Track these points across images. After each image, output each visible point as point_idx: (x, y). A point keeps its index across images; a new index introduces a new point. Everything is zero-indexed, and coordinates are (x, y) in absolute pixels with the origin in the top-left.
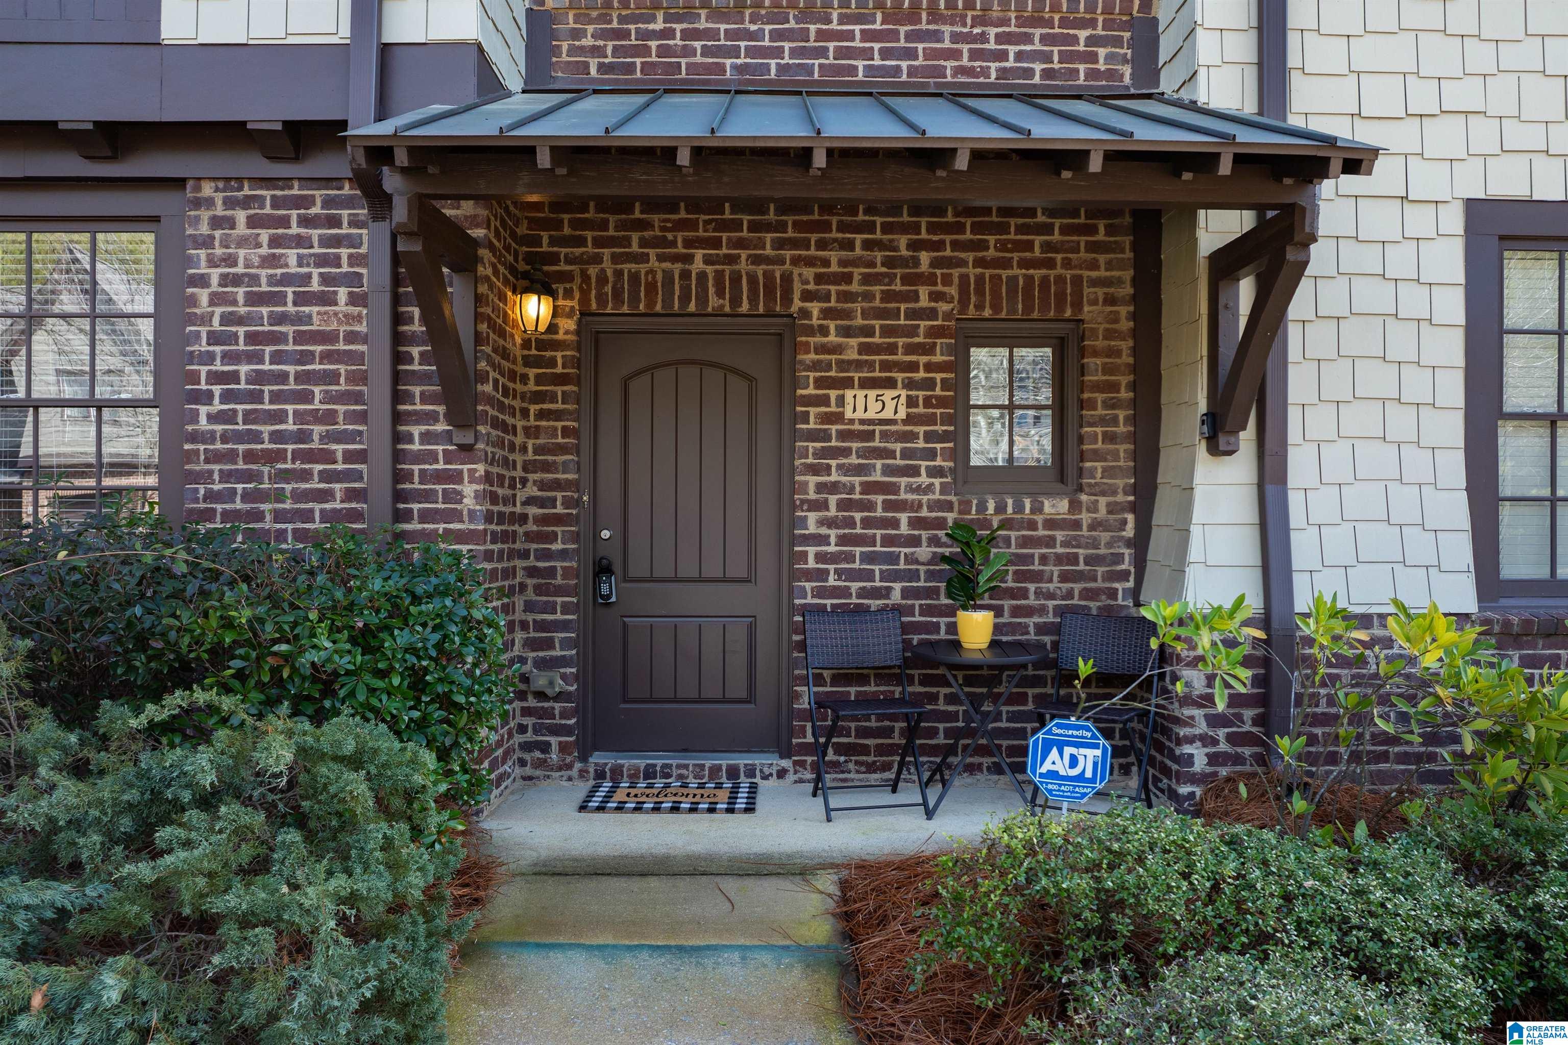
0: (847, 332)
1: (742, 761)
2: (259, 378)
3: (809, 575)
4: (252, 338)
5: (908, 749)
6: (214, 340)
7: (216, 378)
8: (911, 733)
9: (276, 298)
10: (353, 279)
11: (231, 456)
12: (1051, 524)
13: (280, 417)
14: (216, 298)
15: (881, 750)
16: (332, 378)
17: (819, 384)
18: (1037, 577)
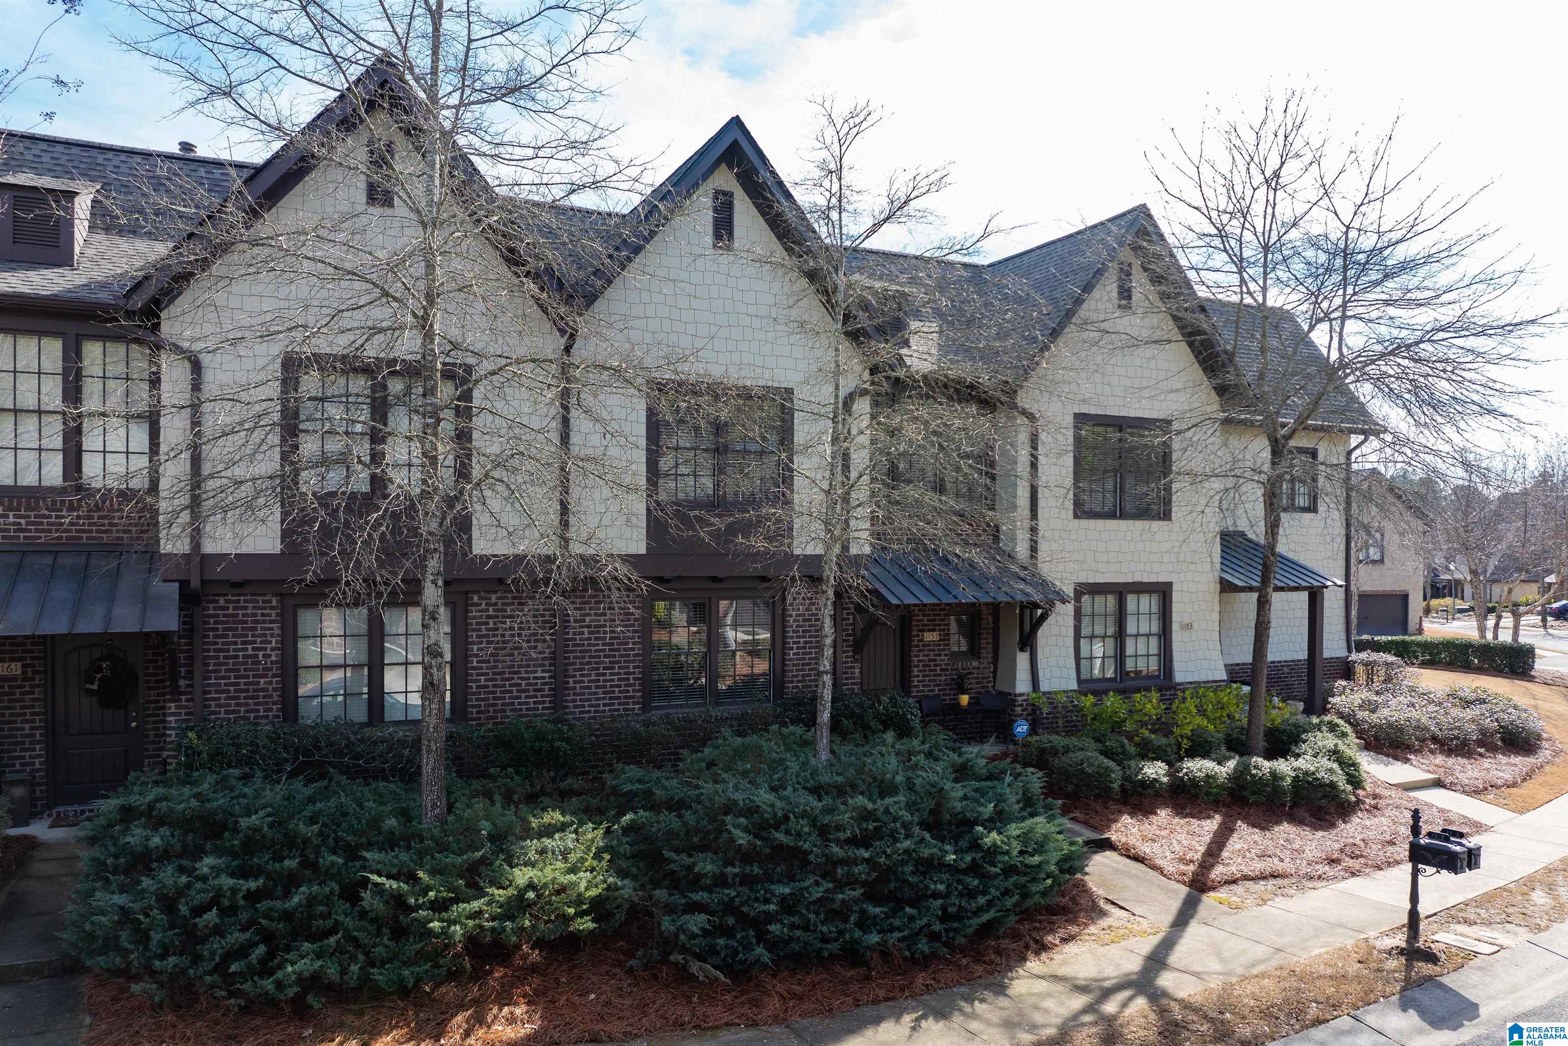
0: (924, 616)
2: (805, 642)
3: (915, 686)
4: (804, 631)
6: (794, 632)
7: (794, 643)
9: (810, 620)
12: (974, 668)
13: (811, 653)
14: (794, 621)
17: (918, 631)
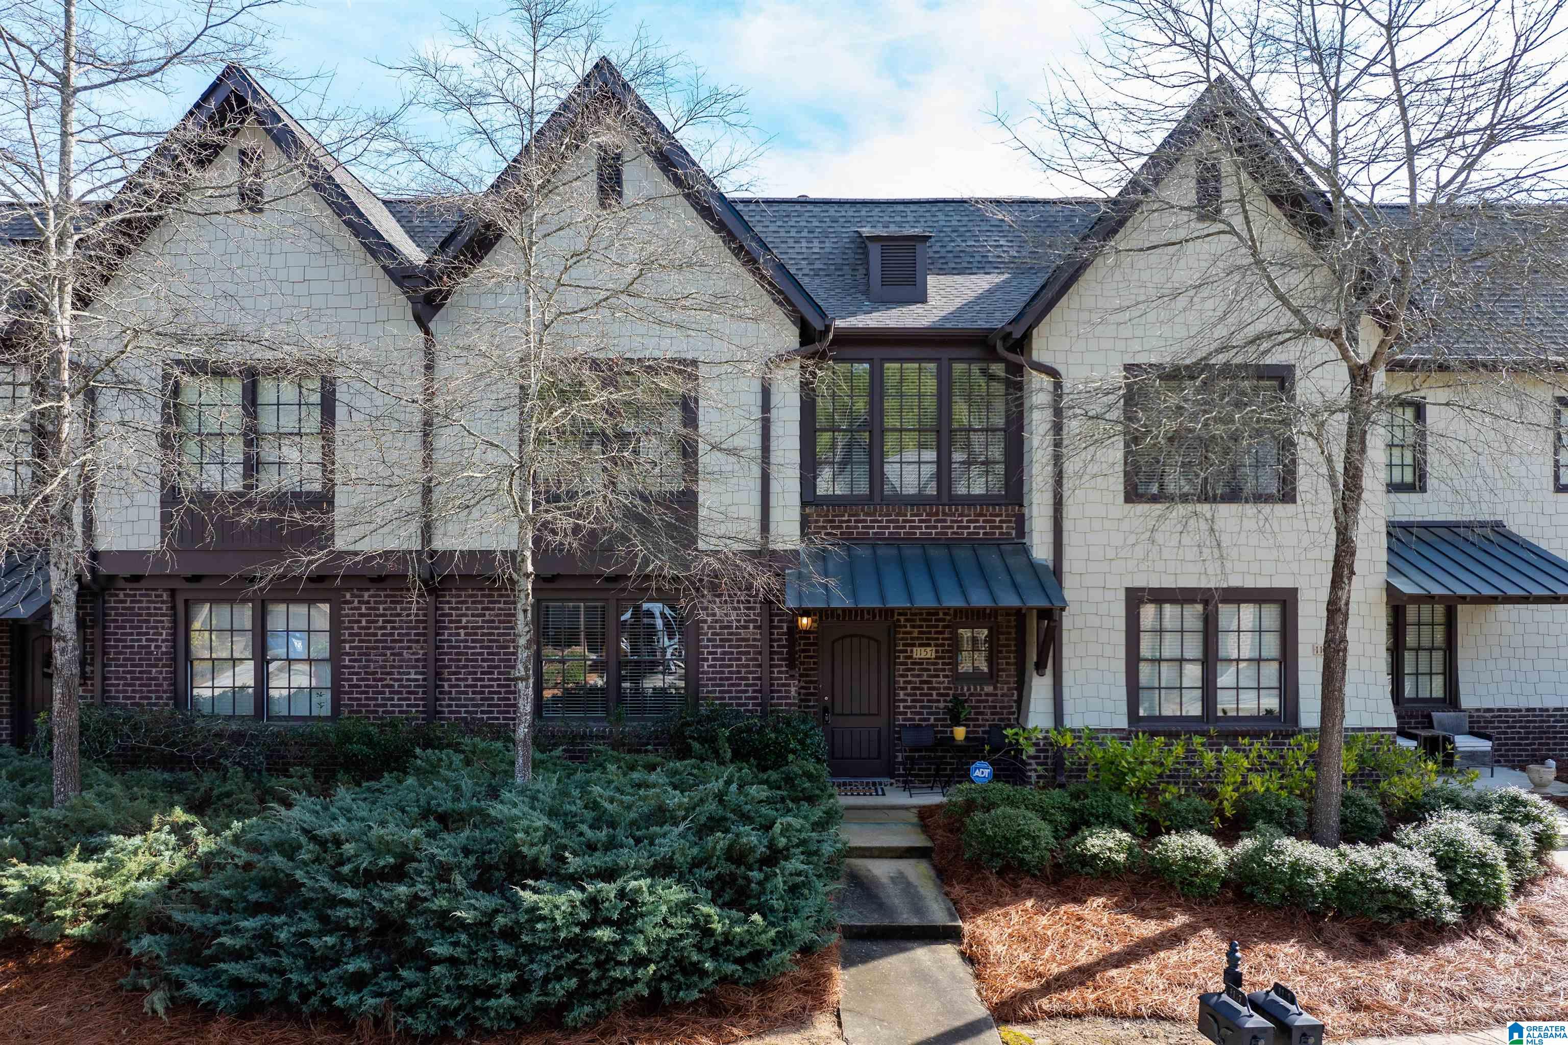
0: (913, 627)
1: (877, 780)
3: (901, 713)
5: (936, 776)
6: (709, 640)
7: (709, 653)
8: (937, 770)
9: (730, 627)
10: (755, 621)
11: (714, 679)
12: (987, 695)
13: (731, 666)
14: (709, 628)
15: (927, 776)
16: (748, 653)
17: (905, 645)
18: (982, 713)
